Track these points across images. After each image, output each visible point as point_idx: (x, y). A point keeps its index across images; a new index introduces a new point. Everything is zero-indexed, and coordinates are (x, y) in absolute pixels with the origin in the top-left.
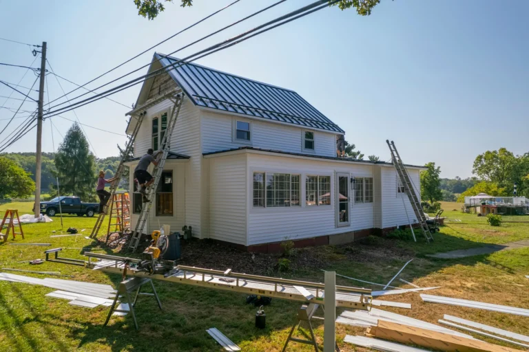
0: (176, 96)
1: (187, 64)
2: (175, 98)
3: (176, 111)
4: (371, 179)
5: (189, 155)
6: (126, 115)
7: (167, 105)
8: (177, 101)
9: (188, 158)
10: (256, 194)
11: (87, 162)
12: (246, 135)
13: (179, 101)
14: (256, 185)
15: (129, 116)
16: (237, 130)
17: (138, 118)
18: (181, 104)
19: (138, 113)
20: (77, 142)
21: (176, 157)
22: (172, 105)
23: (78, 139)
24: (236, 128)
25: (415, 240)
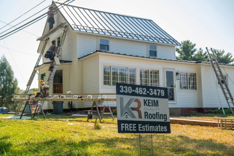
0: (64, 26)
1: (67, 5)
2: (64, 27)
3: (64, 35)
4: (195, 74)
5: (71, 60)
6: (37, 40)
7: (60, 32)
8: (65, 29)
9: (71, 62)
10: (105, 78)
11: (12, 86)
12: (106, 47)
13: (66, 29)
14: (105, 73)
15: (39, 41)
16: (100, 45)
17: (44, 42)
18: (67, 31)
19: (44, 39)
20: (5, 71)
21: (64, 62)
22: (63, 32)
23: (5, 68)
24: (99, 43)
25: (224, 113)
